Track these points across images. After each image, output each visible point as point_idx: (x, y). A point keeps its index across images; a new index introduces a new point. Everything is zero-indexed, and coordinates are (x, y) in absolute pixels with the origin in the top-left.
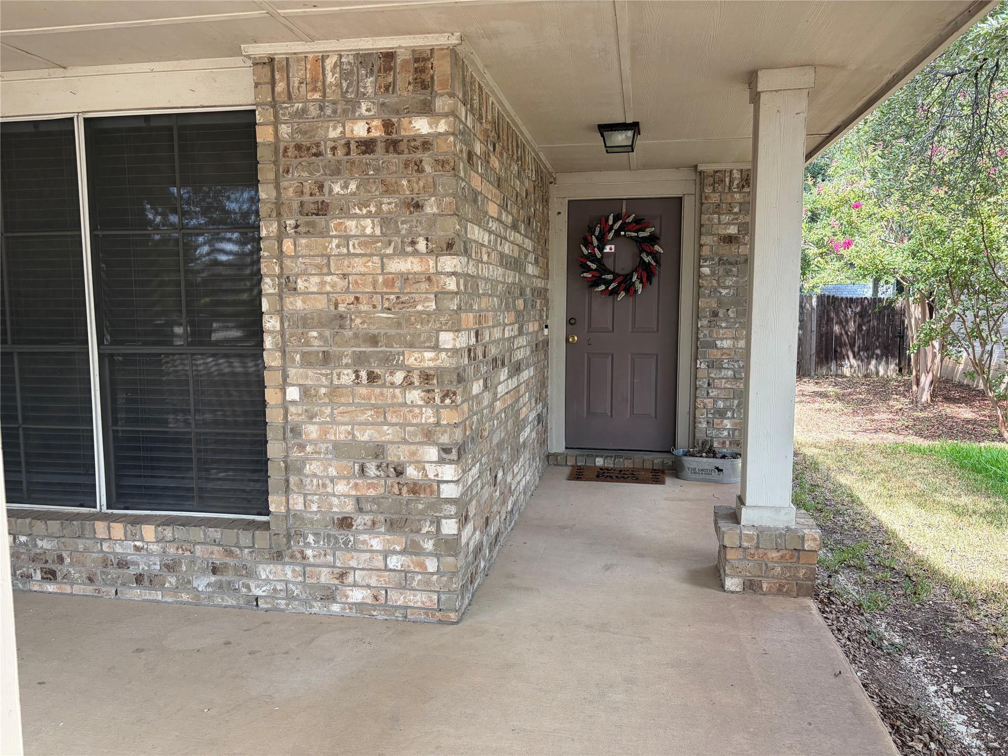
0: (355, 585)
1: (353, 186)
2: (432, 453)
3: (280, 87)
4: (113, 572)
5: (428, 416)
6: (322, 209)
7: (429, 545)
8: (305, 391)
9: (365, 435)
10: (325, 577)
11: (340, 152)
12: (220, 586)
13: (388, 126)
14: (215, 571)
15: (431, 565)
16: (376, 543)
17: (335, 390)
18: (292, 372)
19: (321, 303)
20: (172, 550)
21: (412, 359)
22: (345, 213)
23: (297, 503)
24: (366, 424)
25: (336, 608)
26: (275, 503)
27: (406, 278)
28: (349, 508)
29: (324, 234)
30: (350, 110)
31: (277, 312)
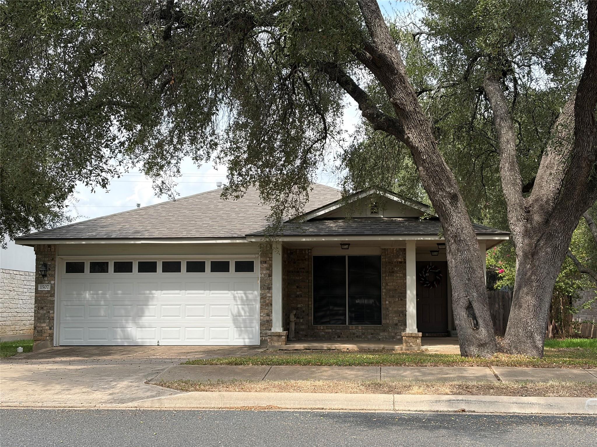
0: (398, 335)
1: (398, 269)
3: (386, 253)
6: (393, 272)
8: (389, 302)
9: (400, 309)
10: (393, 334)
11: (396, 263)
14: (372, 334)
17: (395, 302)
18: (387, 299)
19: (393, 287)
20: (364, 331)
22: (397, 273)
23: (388, 321)
24: (400, 307)
25: (395, 340)
26: (383, 321)
28: (397, 322)
29: (393, 276)
30: (398, 257)
31: (385, 288)
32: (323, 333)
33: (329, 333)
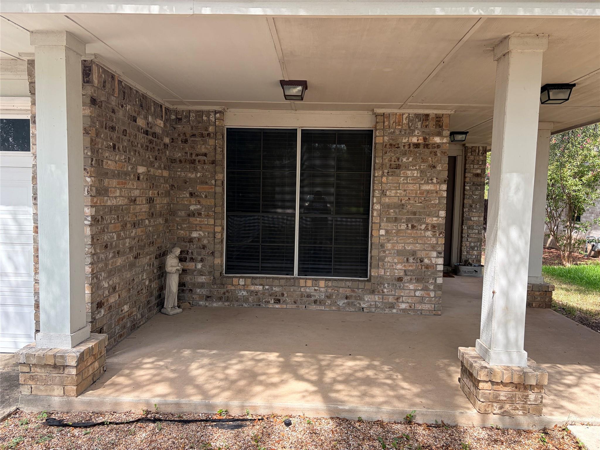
0: (403, 302)
1: (411, 159)
2: (434, 254)
3: (386, 123)
4: (305, 299)
5: (434, 241)
6: (398, 167)
7: (432, 287)
8: (387, 232)
9: (409, 248)
10: (391, 299)
11: (406, 147)
12: (348, 304)
13: (425, 139)
14: (347, 298)
15: (432, 294)
16: (411, 287)
17: (398, 231)
18: (382, 224)
19: (396, 200)
20: (330, 290)
21: (429, 220)
22: (407, 168)
23: (382, 272)
24: (410, 243)
25: (394, 311)
26: (373, 272)
27: (428, 192)
28: (402, 274)
29: (398, 175)
30: (411, 133)
31: (379, 203)
32: (245, 293)
33: (257, 293)
